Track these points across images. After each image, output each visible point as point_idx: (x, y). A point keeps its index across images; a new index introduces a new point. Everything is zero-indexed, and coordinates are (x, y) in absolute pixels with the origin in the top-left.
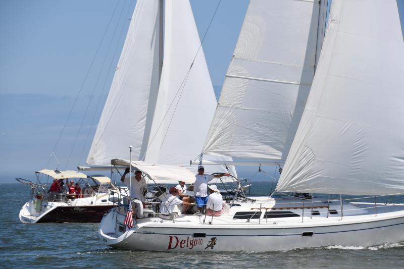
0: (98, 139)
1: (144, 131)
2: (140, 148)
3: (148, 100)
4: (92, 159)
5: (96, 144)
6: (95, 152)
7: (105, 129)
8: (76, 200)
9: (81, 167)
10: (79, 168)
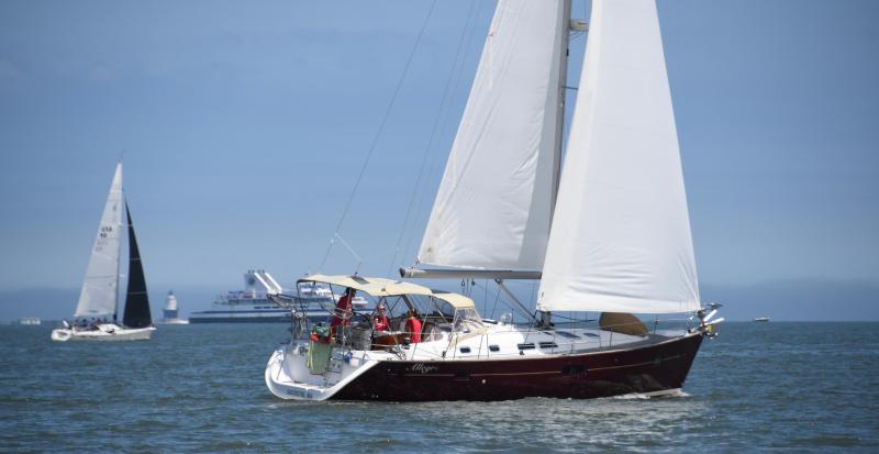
0: (444, 203)
1: (532, 187)
2: (523, 228)
3: (542, 113)
4: (430, 250)
5: (440, 216)
6: (437, 234)
7: (459, 180)
8: (412, 346)
9: (407, 270)
10: (402, 273)
